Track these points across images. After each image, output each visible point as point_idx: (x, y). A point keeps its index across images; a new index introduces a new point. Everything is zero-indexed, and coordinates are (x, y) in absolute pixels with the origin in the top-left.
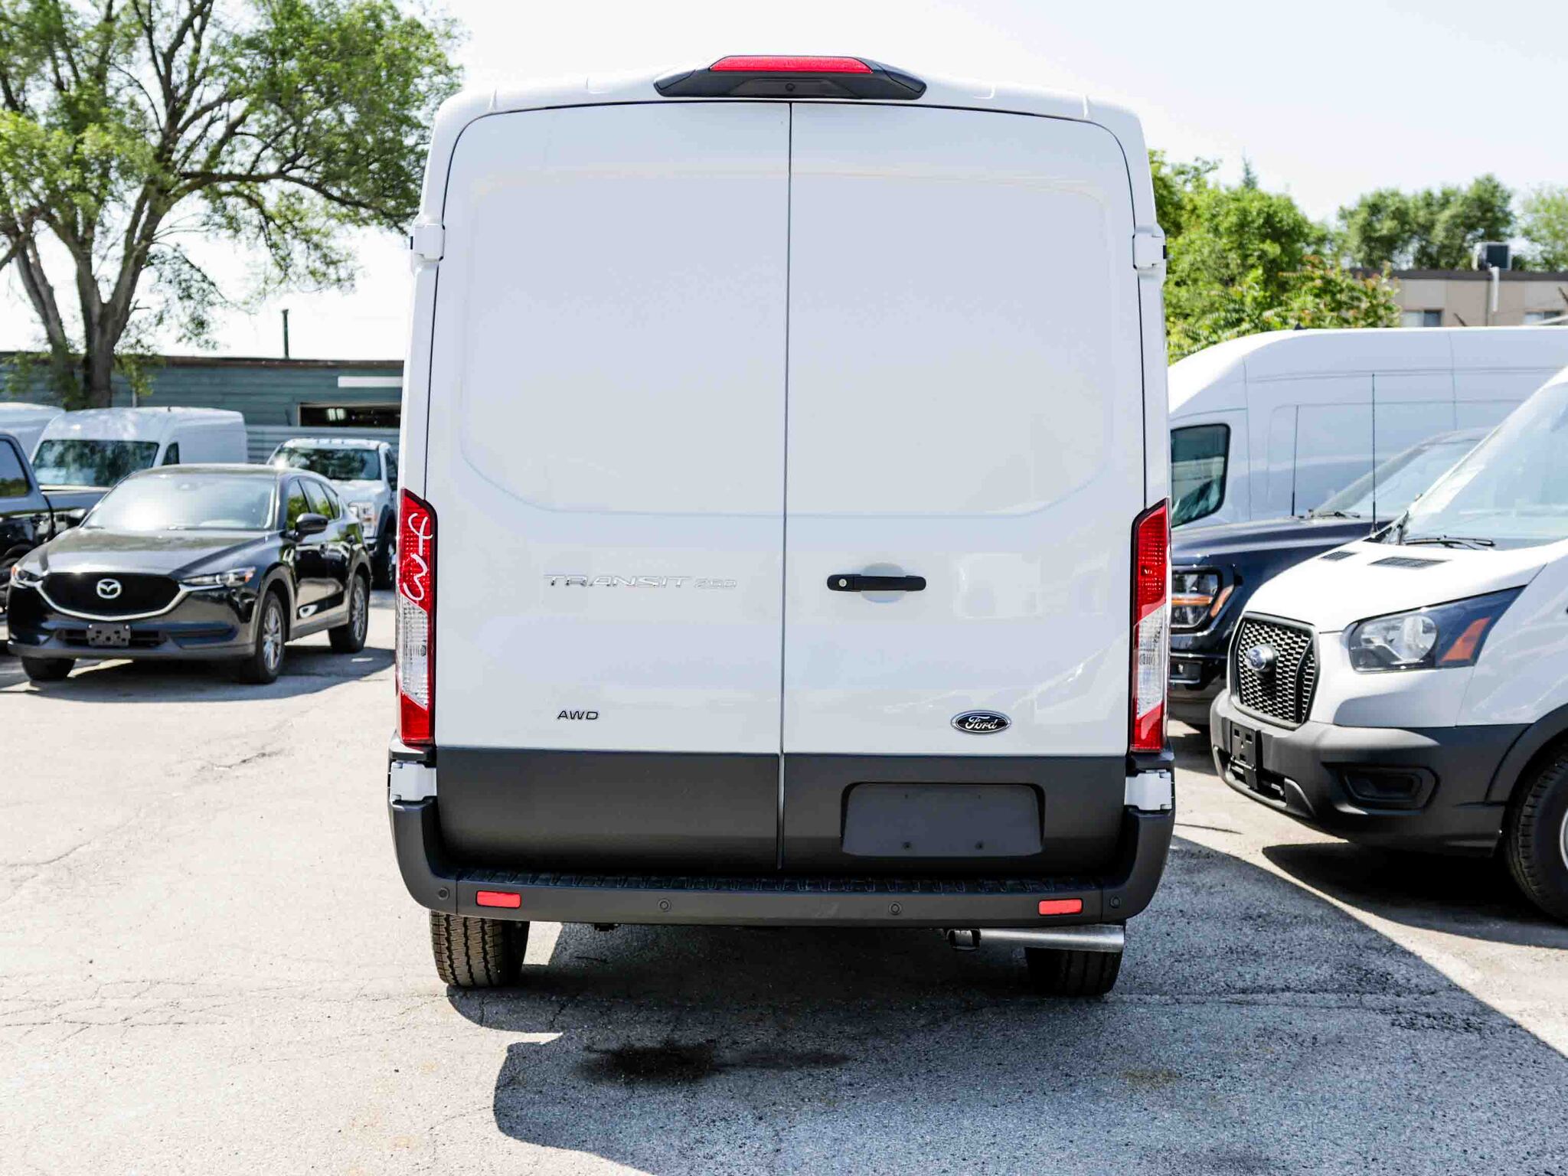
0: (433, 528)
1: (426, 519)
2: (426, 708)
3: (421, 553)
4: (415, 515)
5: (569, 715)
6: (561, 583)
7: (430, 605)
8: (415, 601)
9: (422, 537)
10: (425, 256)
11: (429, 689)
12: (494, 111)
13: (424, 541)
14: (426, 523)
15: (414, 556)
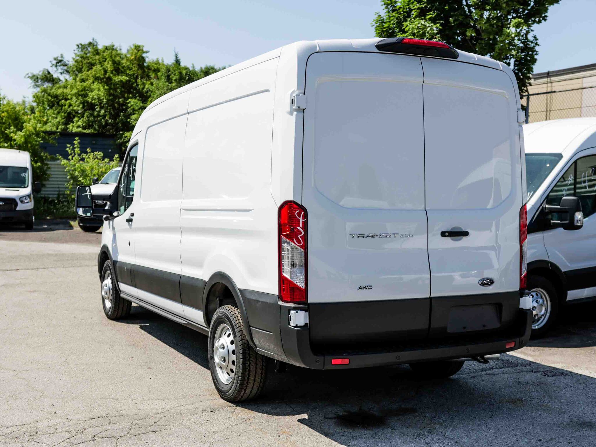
0: (306, 216)
1: (303, 213)
2: (303, 288)
3: (301, 227)
4: (298, 211)
5: (362, 288)
6: (356, 237)
7: (305, 247)
8: (299, 246)
9: (301, 220)
10: (300, 108)
11: (305, 280)
12: (320, 51)
13: (302, 221)
14: (303, 214)
15: (298, 228)
